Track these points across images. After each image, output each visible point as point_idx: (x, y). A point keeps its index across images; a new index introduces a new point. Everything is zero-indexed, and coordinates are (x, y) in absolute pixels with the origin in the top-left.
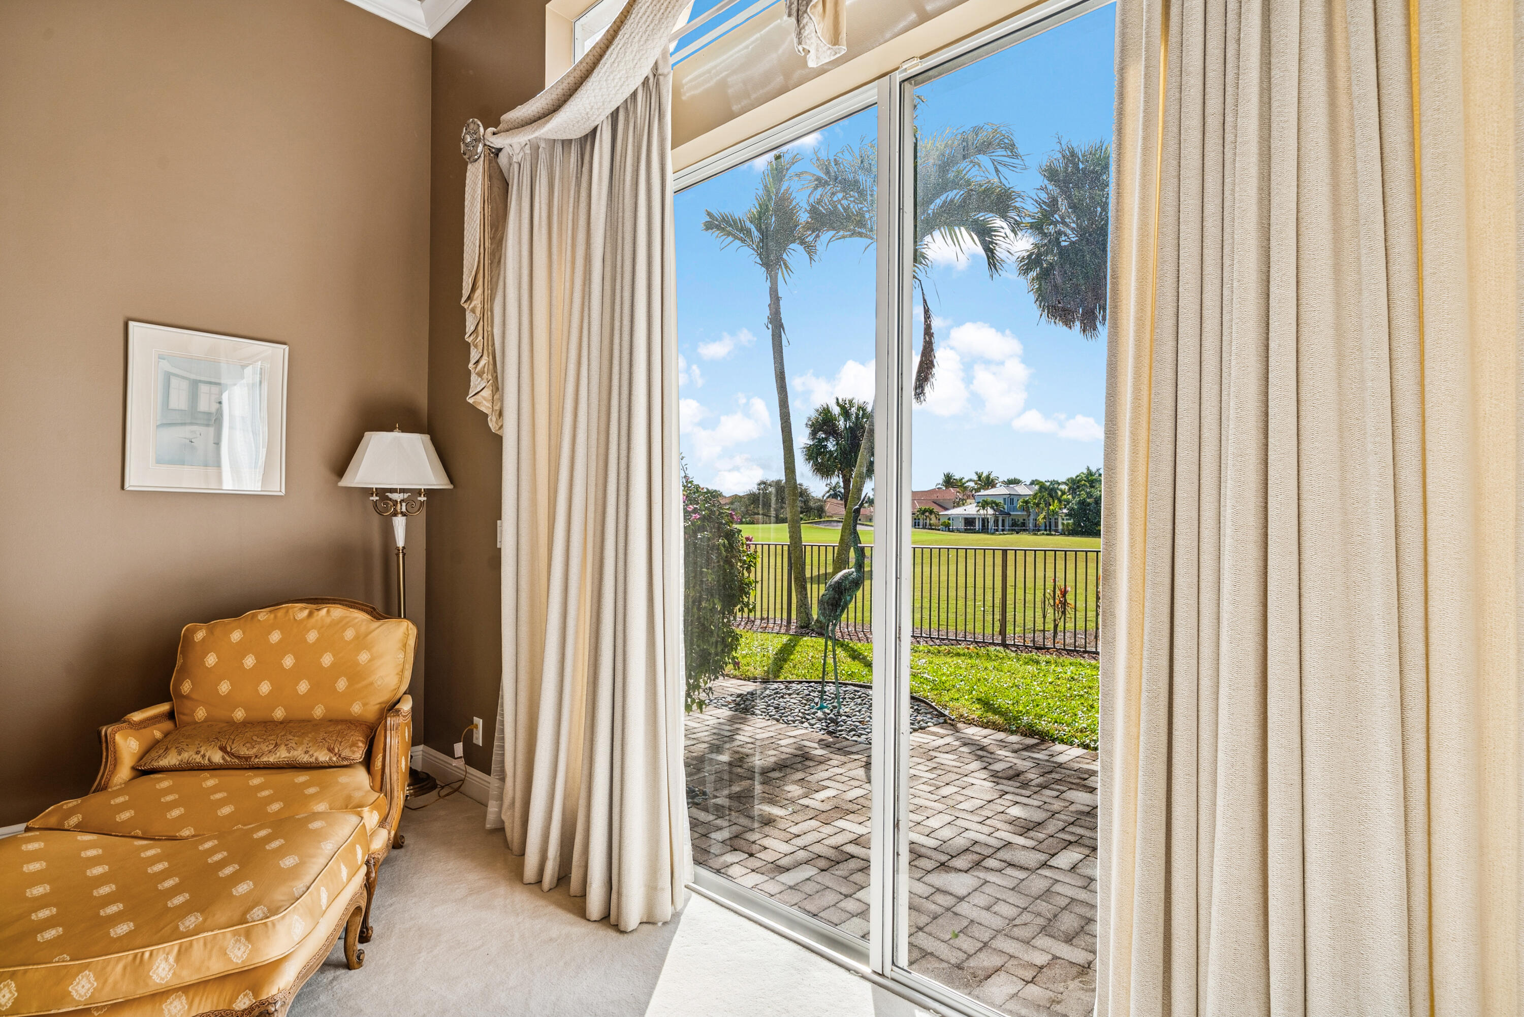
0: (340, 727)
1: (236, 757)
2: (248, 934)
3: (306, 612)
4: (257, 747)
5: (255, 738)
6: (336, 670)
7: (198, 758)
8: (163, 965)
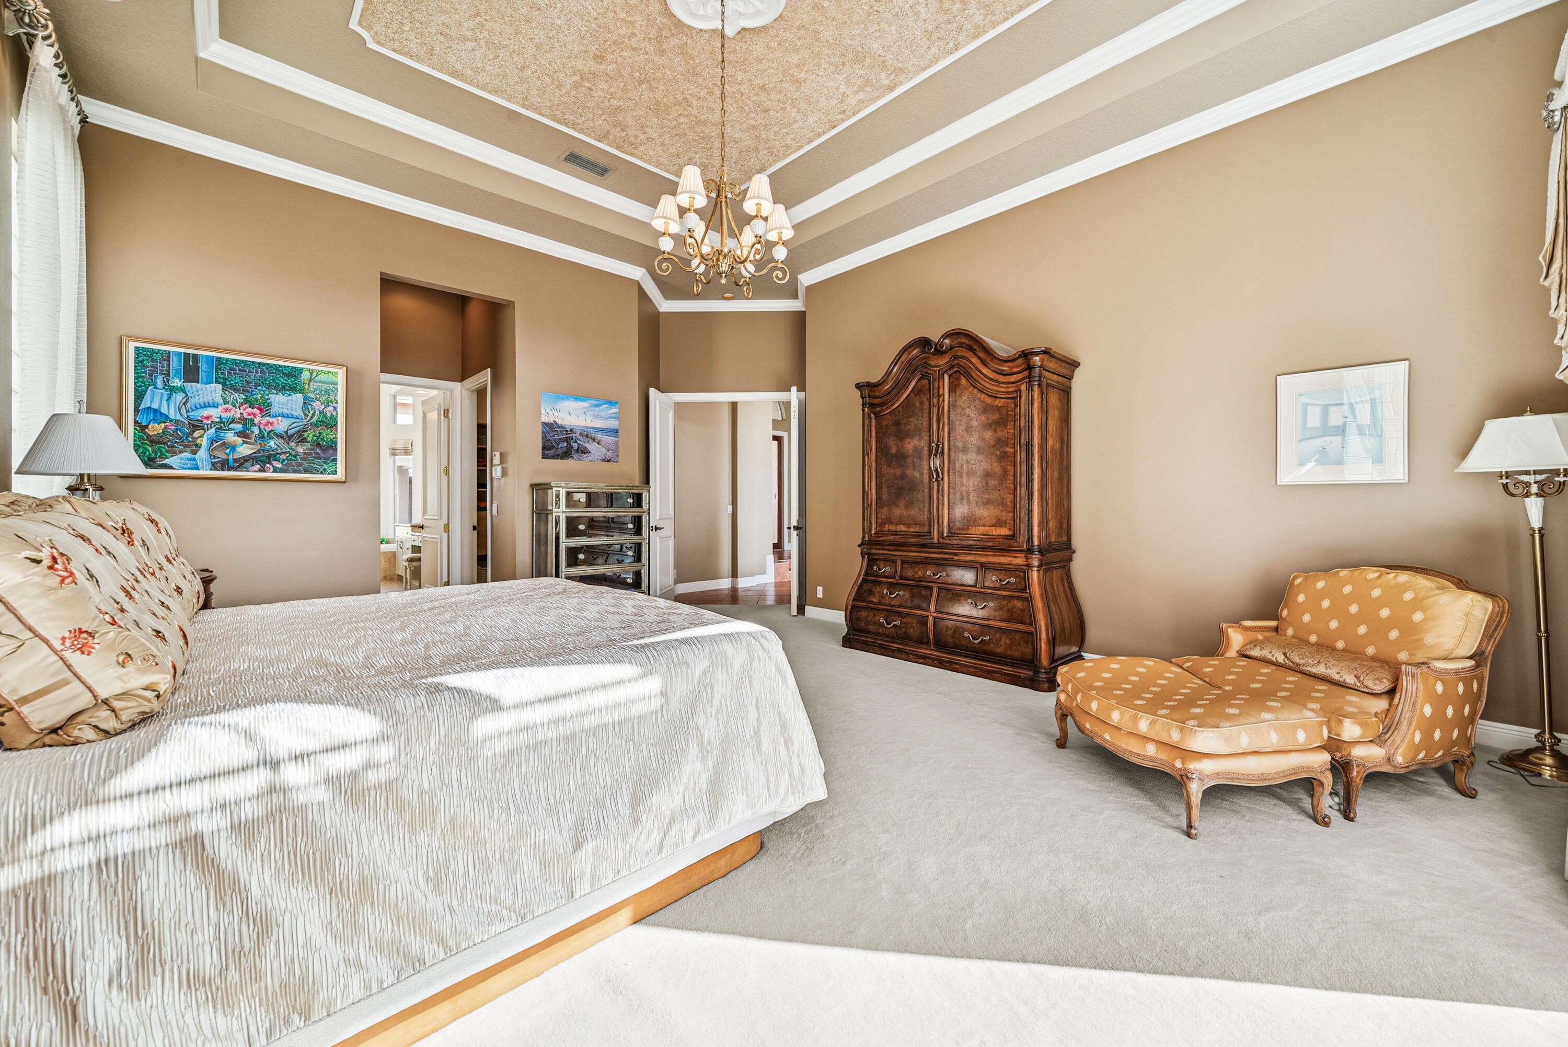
0: (1374, 664)
1: (1292, 662)
2: (1182, 729)
3: (1376, 575)
4: (1306, 659)
5: (1307, 653)
6: (1390, 623)
7: (1270, 656)
8: (1144, 723)
